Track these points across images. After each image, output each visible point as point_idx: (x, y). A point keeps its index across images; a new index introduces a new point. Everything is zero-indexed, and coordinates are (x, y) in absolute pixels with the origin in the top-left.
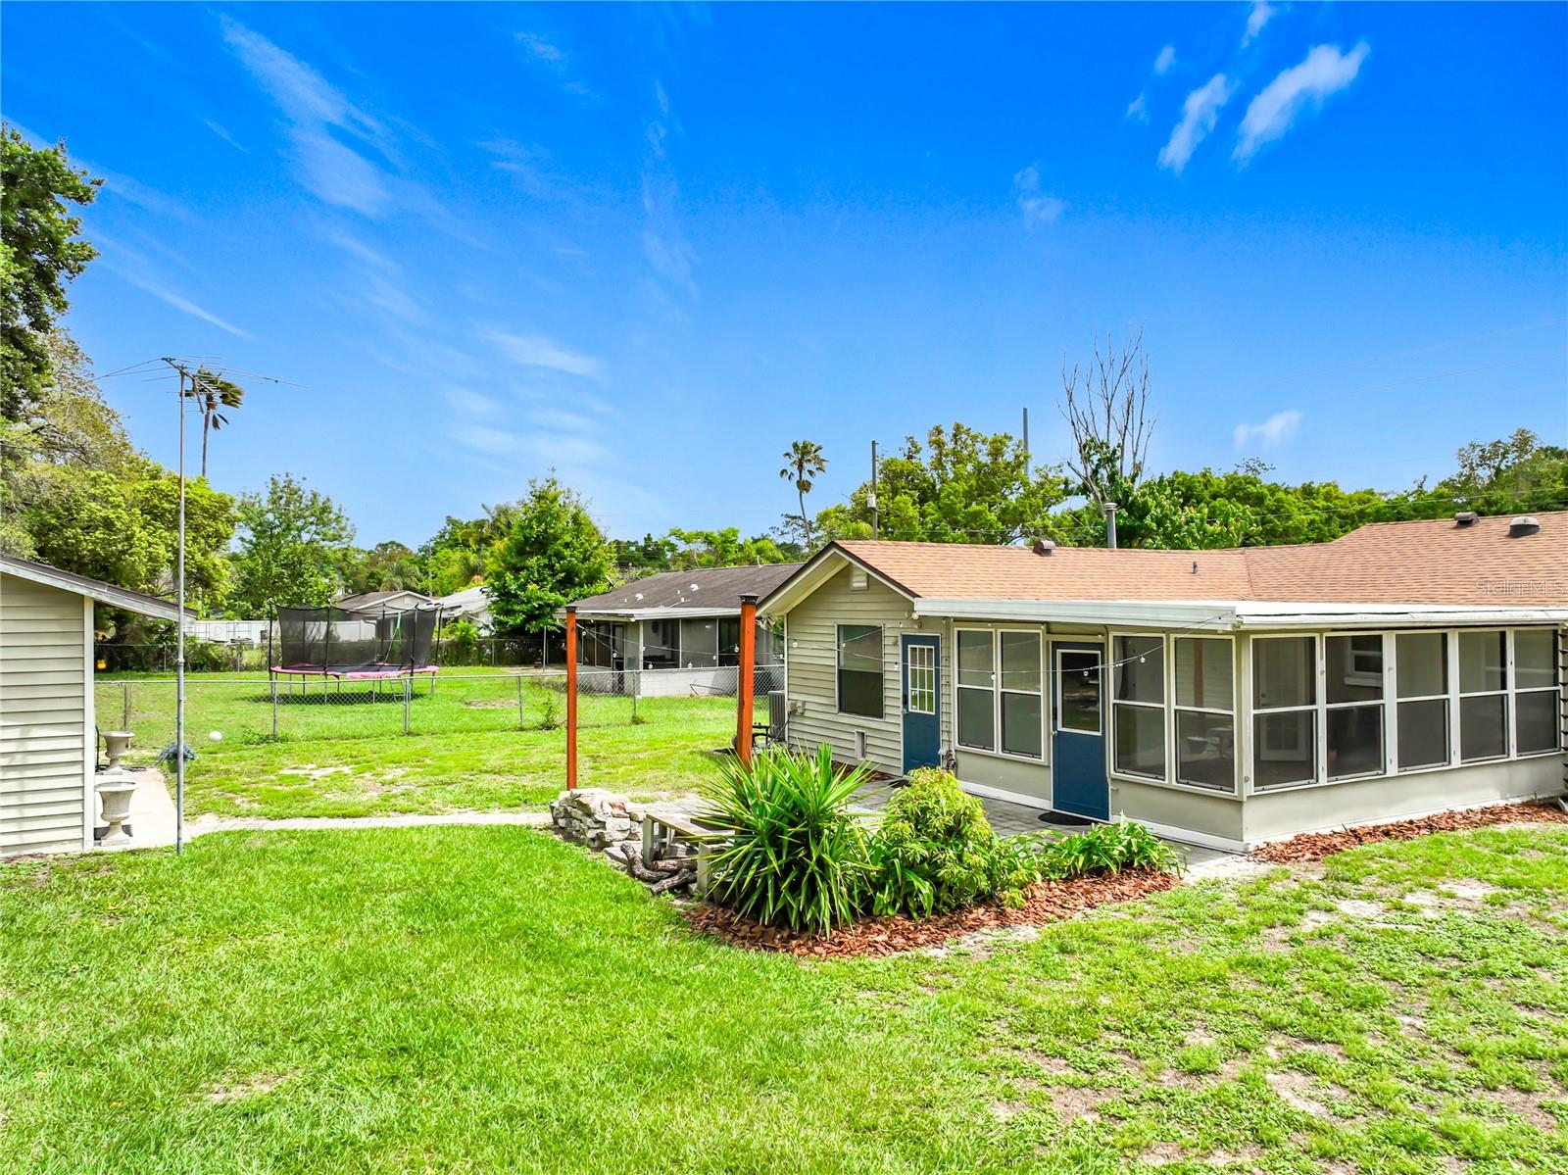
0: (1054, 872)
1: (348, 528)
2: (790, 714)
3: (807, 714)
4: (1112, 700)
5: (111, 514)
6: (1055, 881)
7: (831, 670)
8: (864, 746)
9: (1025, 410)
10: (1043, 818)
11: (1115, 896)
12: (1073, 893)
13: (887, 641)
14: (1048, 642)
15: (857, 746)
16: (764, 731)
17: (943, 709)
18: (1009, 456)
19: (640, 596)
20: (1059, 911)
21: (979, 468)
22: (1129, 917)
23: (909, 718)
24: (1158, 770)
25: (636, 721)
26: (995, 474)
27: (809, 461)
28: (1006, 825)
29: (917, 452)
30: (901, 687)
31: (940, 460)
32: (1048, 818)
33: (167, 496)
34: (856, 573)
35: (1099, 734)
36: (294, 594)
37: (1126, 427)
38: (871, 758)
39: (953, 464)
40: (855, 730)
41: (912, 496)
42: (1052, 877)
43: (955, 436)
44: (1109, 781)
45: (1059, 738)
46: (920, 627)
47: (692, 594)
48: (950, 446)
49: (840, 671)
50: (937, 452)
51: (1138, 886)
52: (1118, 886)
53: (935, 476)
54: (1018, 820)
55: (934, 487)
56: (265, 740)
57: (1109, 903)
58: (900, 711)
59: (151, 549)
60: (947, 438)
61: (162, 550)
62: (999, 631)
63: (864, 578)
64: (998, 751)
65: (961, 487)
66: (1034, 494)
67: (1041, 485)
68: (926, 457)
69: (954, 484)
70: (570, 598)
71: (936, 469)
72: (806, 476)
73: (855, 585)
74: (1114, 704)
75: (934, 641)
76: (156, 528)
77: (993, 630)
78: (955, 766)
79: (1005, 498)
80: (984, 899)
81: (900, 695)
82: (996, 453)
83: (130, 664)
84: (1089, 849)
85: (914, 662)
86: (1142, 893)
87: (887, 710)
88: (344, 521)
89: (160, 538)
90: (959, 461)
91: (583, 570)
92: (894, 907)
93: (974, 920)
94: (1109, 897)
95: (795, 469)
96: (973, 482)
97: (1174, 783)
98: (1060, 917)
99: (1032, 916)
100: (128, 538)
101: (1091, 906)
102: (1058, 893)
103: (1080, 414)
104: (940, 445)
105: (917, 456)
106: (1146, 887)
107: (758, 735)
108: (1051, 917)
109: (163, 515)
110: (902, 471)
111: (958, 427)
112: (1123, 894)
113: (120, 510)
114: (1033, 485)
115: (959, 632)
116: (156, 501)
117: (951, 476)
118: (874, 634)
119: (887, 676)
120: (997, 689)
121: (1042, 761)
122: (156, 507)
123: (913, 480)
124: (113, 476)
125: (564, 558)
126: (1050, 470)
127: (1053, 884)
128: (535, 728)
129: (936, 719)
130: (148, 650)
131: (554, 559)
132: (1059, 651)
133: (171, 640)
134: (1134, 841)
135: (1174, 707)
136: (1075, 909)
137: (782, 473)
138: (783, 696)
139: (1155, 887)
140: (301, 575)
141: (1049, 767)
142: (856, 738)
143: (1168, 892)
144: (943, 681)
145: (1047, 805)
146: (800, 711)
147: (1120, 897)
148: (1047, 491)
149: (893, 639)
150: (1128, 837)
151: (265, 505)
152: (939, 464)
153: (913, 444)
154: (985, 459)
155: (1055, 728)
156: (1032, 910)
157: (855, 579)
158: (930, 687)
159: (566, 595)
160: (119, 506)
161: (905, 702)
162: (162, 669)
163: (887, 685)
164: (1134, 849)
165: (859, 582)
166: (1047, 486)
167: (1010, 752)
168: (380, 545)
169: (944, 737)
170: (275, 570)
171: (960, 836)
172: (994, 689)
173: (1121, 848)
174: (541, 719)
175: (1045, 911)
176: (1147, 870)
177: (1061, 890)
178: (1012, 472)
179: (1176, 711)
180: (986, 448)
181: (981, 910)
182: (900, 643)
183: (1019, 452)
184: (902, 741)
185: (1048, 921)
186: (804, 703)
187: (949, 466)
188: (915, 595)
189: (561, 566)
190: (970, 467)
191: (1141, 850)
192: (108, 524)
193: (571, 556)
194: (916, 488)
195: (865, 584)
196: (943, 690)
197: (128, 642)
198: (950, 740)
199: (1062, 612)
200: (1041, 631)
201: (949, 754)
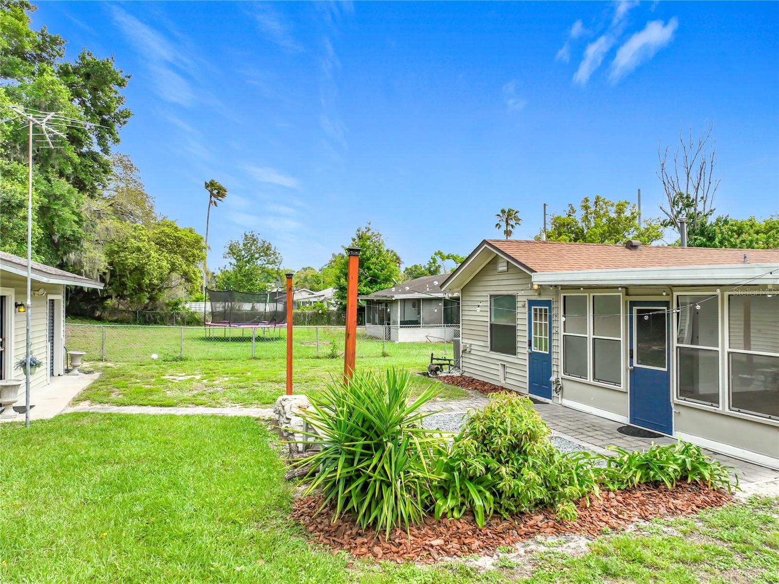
0: (613, 483)
1: (279, 258)
2: (463, 352)
3: (473, 352)
4: (676, 344)
5: (140, 245)
6: (614, 491)
7: (485, 324)
8: (505, 373)
9: (639, 190)
10: (620, 430)
11: (668, 509)
12: (629, 504)
13: (519, 305)
14: (626, 302)
15: (501, 373)
16: (447, 362)
17: (554, 349)
18: (627, 213)
19: (407, 288)
20: (613, 522)
21: (610, 220)
22: (680, 535)
23: (531, 355)
24: (713, 399)
25: (384, 355)
26: (619, 223)
27: (512, 219)
28: (591, 434)
29: (574, 212)
30: (527, 335)
31: (586, 217)
32: (625, 430)
33: (168, 235)
34: (501, 261)
35: (665, 370)
36: (248, 289)
37: (699, 184)
38: (508, 381)
39: (594, 218)
40: (499, 363)
41: (569, 237)
42: (611, 487)
43: (596, 203)
44: (673, 406)
45: (634, 372)
46: (540, 294)
47: (434, 287)
48: (593, 209)
49: (491, 325)
50: (585, 212)
51: (691, 501)
52: (672, 500)
53: (584, 225)
54: (602, 430)
55: (583, 232)
56: (175, 360)
57: (662, 516)
58: (526, 351)
59: (159, 262)
60: (591, 204)
61: (165, 263)
62: (592, 295)
63: (505, 264)
64: (590, 379)
65: (599, 231)
66: (642, 235)
67: (647, 230)
68: (579, 215)
69: (594, 229)
70: (374, 290)
71: (584, 221)
72: (510, 228)
73: (501, 269)
74: (677, 347)
75: (548, 303)
76: (163, 252)
77: (587, 294)
78: (561, 388)
79: (624, 237)
80: (544, 506)
81: (527, 340)
82: (620, 212)
83: (158, 321)
84: (646, 466)
85: (536, 319)
86: (695, 508)
87: (519, 350)
88: (277, 254)
89: (165, 257)
90: (598, 215)
91: (382, 275)
92: (460, 511)
93: (531, 527)
94: (663, 510)
95: (503, 224)
96: (606, 228)
97: (727, 410)
98: (613, 528)
99: (587, 525)
100: (148, 257)
101: (645, 519)
102: (615, 503)
103: (669, 179)
104: (586, 208)
105: (574, 215)
106: (699, 503)
107: (444, 364)
108: (605, 528)
109: (166, 245)
110: (564, 223)
111: (598, 198)
112: (676, 508)
113: (145, 243)
114: (642, 229)
115: (565, 297)
116: (163, 238)
117: (593, 225)
118: (511, 299)
119: (519, 328)
120: (590, 335)
121: (622, 388)
122: (163, 241)
123: (570, 228)
124: (144, 226)
125: (371, 270)
126: (653, 221)
127: (612, 495)
128: (326, 357)
129: (549, 356)
130: (166, 314)
131: (366, 270)
132: (635, 309)
133: (177, 310)
134: (688, 460)
135: (727, 349)
136: (629, 521)
137: (497, 225)
138: (459, 341)
139: (708, 503)
140: (251, 280)
141: (627, 392)
142: (500, 368)
143: (720, 509)
144: (554, 331)
145: (625, 420)
146: (468, 350)
147: (673, 511)
148: (650, 233)
149: (522, 303)
150: (683, 457)
151: (241, 246)
152: (586, 219)
153: (572, 208)
154: (613, 215)
155: (631, 364)
156: (589, 519)
157: (500, 265)
158: (546, 335)
159: (372, 289)
160: (144, 241)
161: (530, 345)
162: (173, 324)
163: (519, 333)
164: (689, 467)
165: (502, 267)
166: (650, 230)
167: (599, 380)
168: (303, 269)
169: (554, 368)
170: (239, 278)
171: (523, 452)
172: (587, 336)
173: (676, 467)
174: (329, 352)
175: (601, 520)
176: (701, 485)
177: (618, 501)
178: (630, 222)
179: (729, 353)
180: (614, 209)
181: (541, 517)
182: (527, 306)
183: (634, 211)
184: (528, 370)
185: (601, 532)
186: (471, 345)
187: (592, 220)
188: (532, 271)
189: (370, 274)
190: (604, 220)
191: (695, 469)
192: (139, 250)
193: (375, 269)
194: (572, 232)
195: (505, 268)
196: (554, 337)
197: (158, 310)
198: (558, 372)
199: (634, 277)
200: (620, 294)
201: (557, 381)
